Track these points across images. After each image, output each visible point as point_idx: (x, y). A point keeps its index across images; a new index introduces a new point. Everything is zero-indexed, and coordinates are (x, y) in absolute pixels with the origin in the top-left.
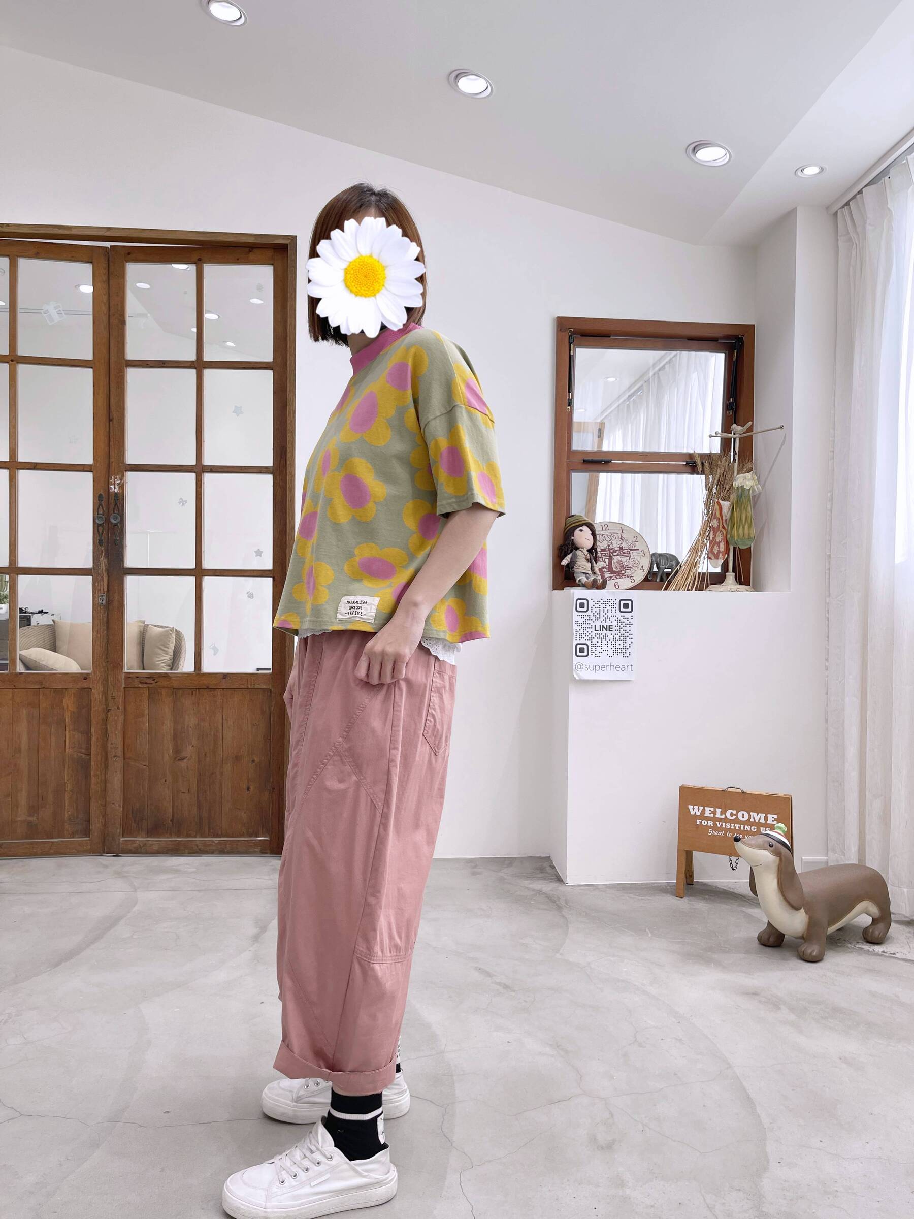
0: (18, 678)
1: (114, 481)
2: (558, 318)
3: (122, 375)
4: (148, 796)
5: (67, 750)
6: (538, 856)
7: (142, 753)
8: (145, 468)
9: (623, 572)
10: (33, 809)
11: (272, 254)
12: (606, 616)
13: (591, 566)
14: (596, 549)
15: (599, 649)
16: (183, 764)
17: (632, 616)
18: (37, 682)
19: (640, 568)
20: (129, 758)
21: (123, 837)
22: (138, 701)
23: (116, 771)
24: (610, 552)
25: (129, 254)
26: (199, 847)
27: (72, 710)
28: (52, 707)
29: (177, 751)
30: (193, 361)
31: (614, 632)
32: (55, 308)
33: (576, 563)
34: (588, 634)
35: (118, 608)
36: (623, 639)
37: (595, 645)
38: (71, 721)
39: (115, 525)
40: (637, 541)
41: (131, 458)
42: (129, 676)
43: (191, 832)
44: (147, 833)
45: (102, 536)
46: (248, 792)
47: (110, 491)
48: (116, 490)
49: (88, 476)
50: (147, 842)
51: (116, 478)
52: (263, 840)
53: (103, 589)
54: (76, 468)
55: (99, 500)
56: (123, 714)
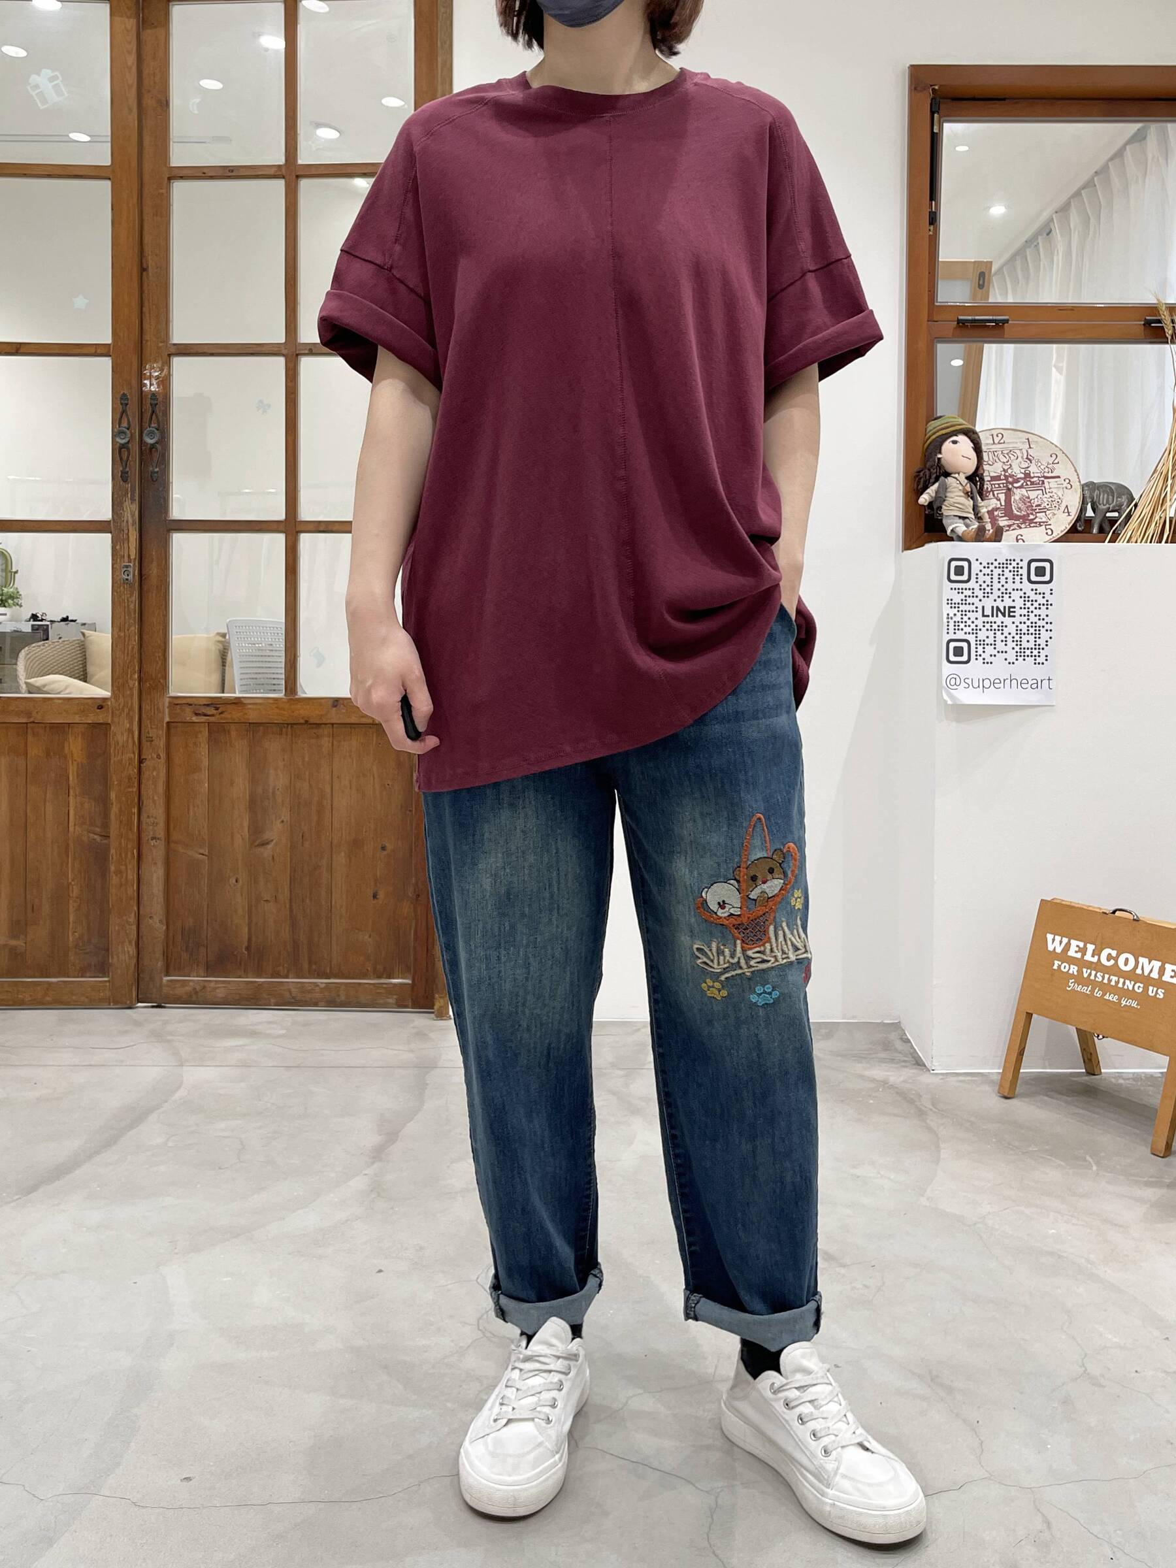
2: (913, 66)
3: (165, 194)
4: (208, 906)
5: (72, 829)
6: (878, 1021)
7: (197, 832)
8: (200, 351)
9: (1031, 517)
10: (18, 928)
12: (1003, 590)
13: (974, 506)
14: (982, 476)
15: (990, 650)
16: (267, 852)
17: (1051, 590)
18: (22, 712)
19: (1063, 507)
20: (176, 843)
21: (166, 975)
22: (191, 745)
23: (155, 864)
24: (1008, 482)
26: (293, 995)
27: (79, 760)
28: (48, 755)
29: (256, 830)
30: (280, 166)
31: (1017, 620)
32: (52, 79)
33: (945, 500)
34: (969, 622)
35: (157, 587)
36: (1034, 632)
37: (982, 643)
38: (78, 776)
39: (153, 446)
40: (1056, 461)
41: (180, 334)
42: (179, 702)
43: (281, 968)
44: (207, 969)
45: (126, 465)
46: (376, 901)
47: (142, 389)
48: (153, 389)
49: (105, 364)
50: (206, 984)
51: (154, 368)
52: (401, 984)
53: (129, 556)
54: (85, 351)
55: (121, 403)
56: (166, 767)
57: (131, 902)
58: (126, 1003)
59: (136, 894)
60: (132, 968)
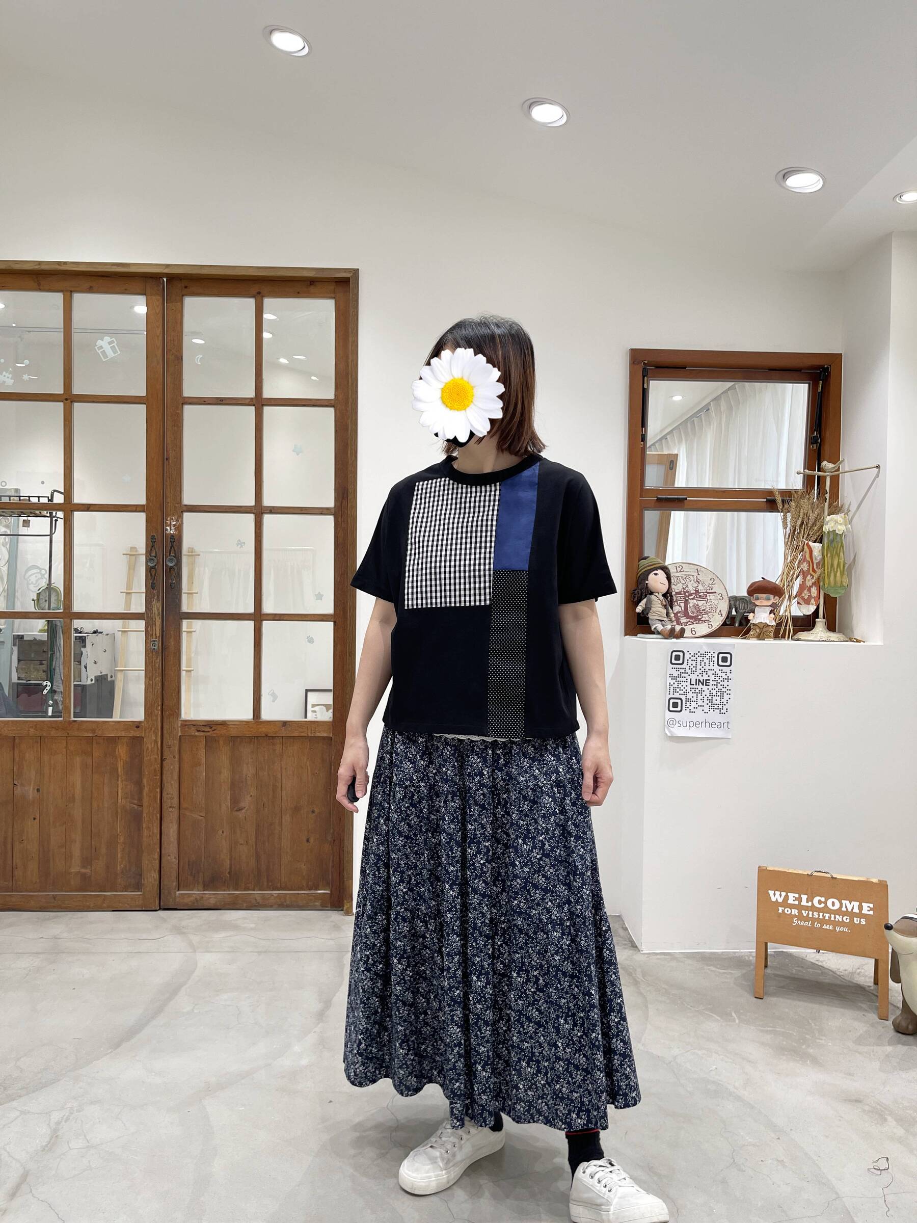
0: (71, 726)
1: (171, 522)
2: (632, 348)
3: (178, 413)
4: (205, 848)
5: (119, 801)
7: (198, 803)
8: (202, 510)
9: (700, 617)
10: (87, 861)
11: (333, 287)
13: (666, 612)
16: (241, 815)
18: (90, 730)
19: (718, 611)
20: (185, 809)
21: (178, 890)
23: (172, 823)
24: (686, 596)
25: (186, 287)
26: (258, 902)
27: (125, 759)
28: (105, 756)
29: (235, 800)
30: (252, 398)
32: (110, 343)
33: (650, 610)
35: (173, 653)
38: (124, 768)
39: (171, 568)
40: (714, 583)
41: (188, 499)
42: (187, 723)
43: (250, 885)
44: (204, 886)
45: (154, 578)
46: (308, 843)
47: (164, 532)
48: (172, 532)
49: (141, 518)
50: (204, 896)
51: (172, 519)
52: (324, 894)
53: (156, 634)
54: (129, 509)
55: (152, 541)
56: (178, 763)
57: (156, 846)
58: (152, 908)
59: (158, 841)
60: (157, 887)
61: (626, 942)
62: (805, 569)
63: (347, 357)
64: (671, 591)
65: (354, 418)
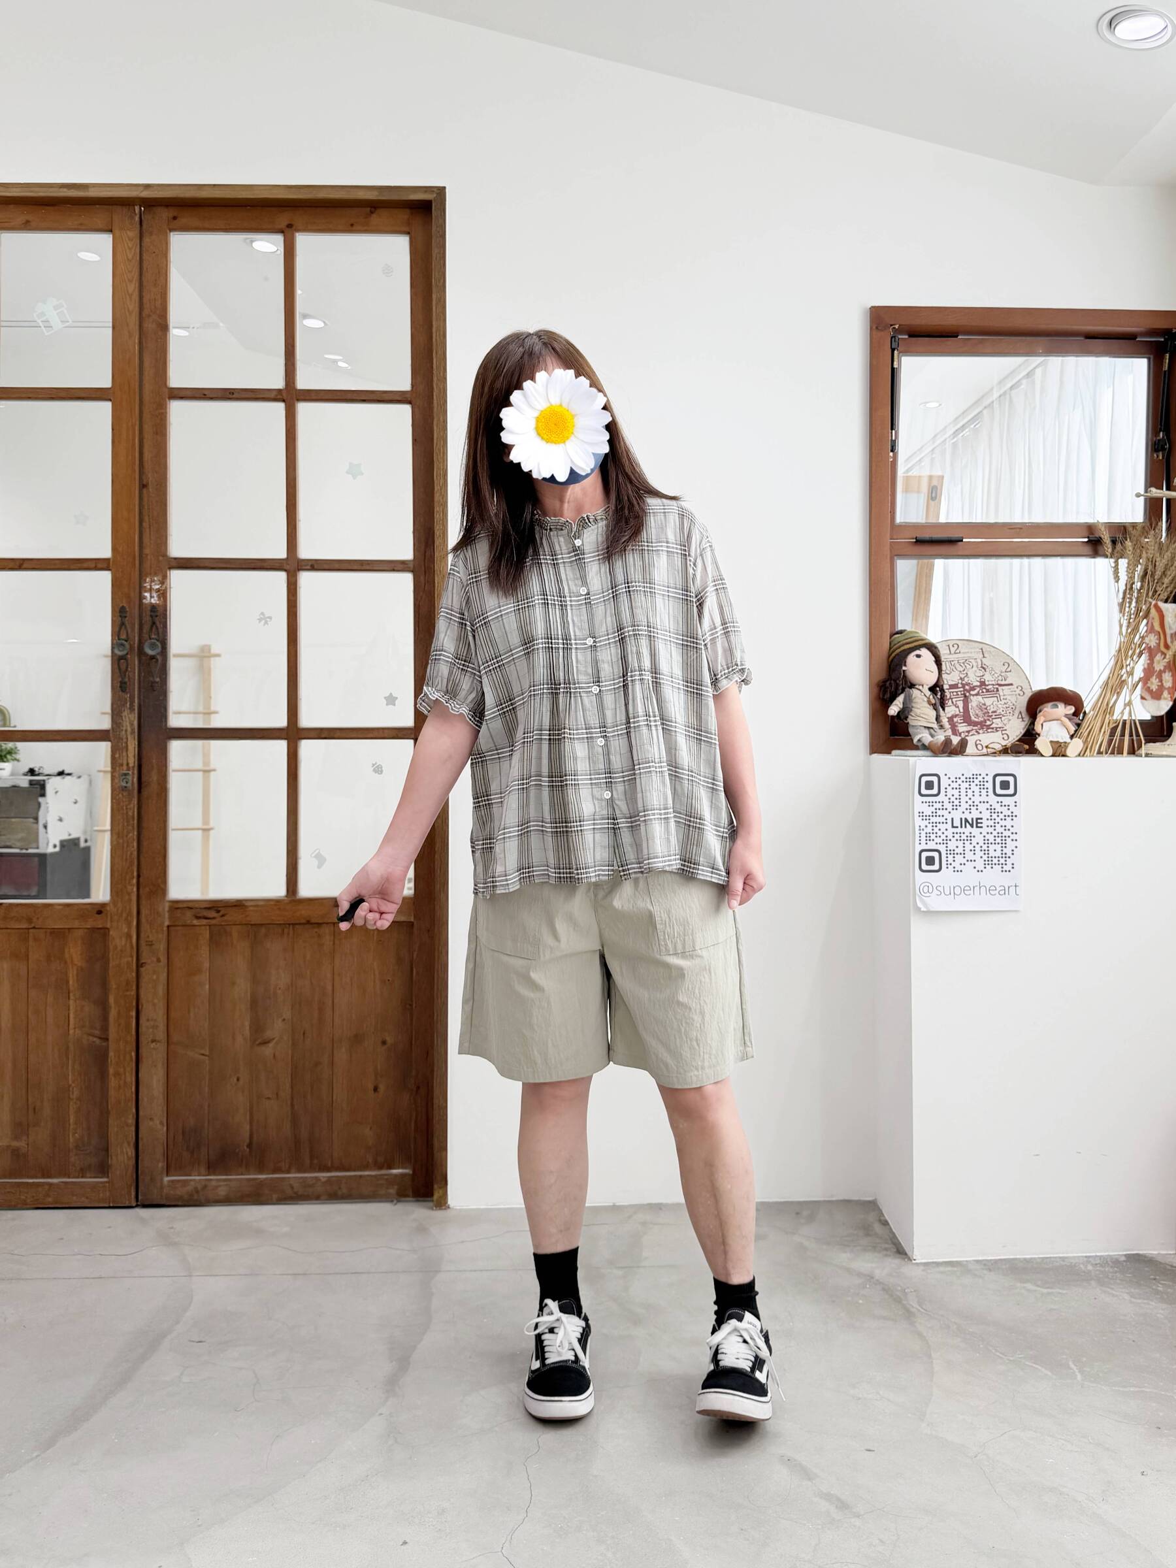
1: (151, 586)
2: (872, 307)
3: (162, 413)
4: (209, 1106)
5: (71, 1032)
6: (856, 1198)
7: (197, 1034)
8: (202, 565)
9: (988, 723)
10: (20, 1129)
11: (405, 217)
12: (970, 802)
13: (937, 715)
14: (942, 686)
15: (959, 858)
16: (268, 1050)
17: (1015, 802)
18: (22, 918)
20: (176, 1044)
21: (167, 1175)
22: (192, 949)
23: (155, 1066)
24: (965, 690)
25: (175, 218)
26: (295, 1190)
27: (79, 963)
28: (49, 958)
29: (258, 1028)
30: (280, 390)
31: (985, 830)
32: (55, 308)
33: (911, 710)
34: (940, 833)
35: (158, 794)
36: (1000, 842)
37: (952, 852)
38: (77, 980)
39: (153, 657)
40: (1009, 670)
41: (177, 548)
42: (180, 905)
43: (282, 1164)
44: (209, 1168)
45: (125, 675)
46: (376, 1094)
47: (141, 603)
48: (153, 601)
49: (104, 579)
50: (207, 1183)
51: (154, 581)
52: (403, 1175)
53: (128, 764)
54: (85, 565)
55: (121, 615)
56: (166, 970)
57: (130, 1104)
58: (125, 1203)
59: (134, 1096)
60: (131, 1169)
61: (887, 1246)
62: (1153, 644)
63: (432, 325)
64: (942, 683)
65: (441, 419)
